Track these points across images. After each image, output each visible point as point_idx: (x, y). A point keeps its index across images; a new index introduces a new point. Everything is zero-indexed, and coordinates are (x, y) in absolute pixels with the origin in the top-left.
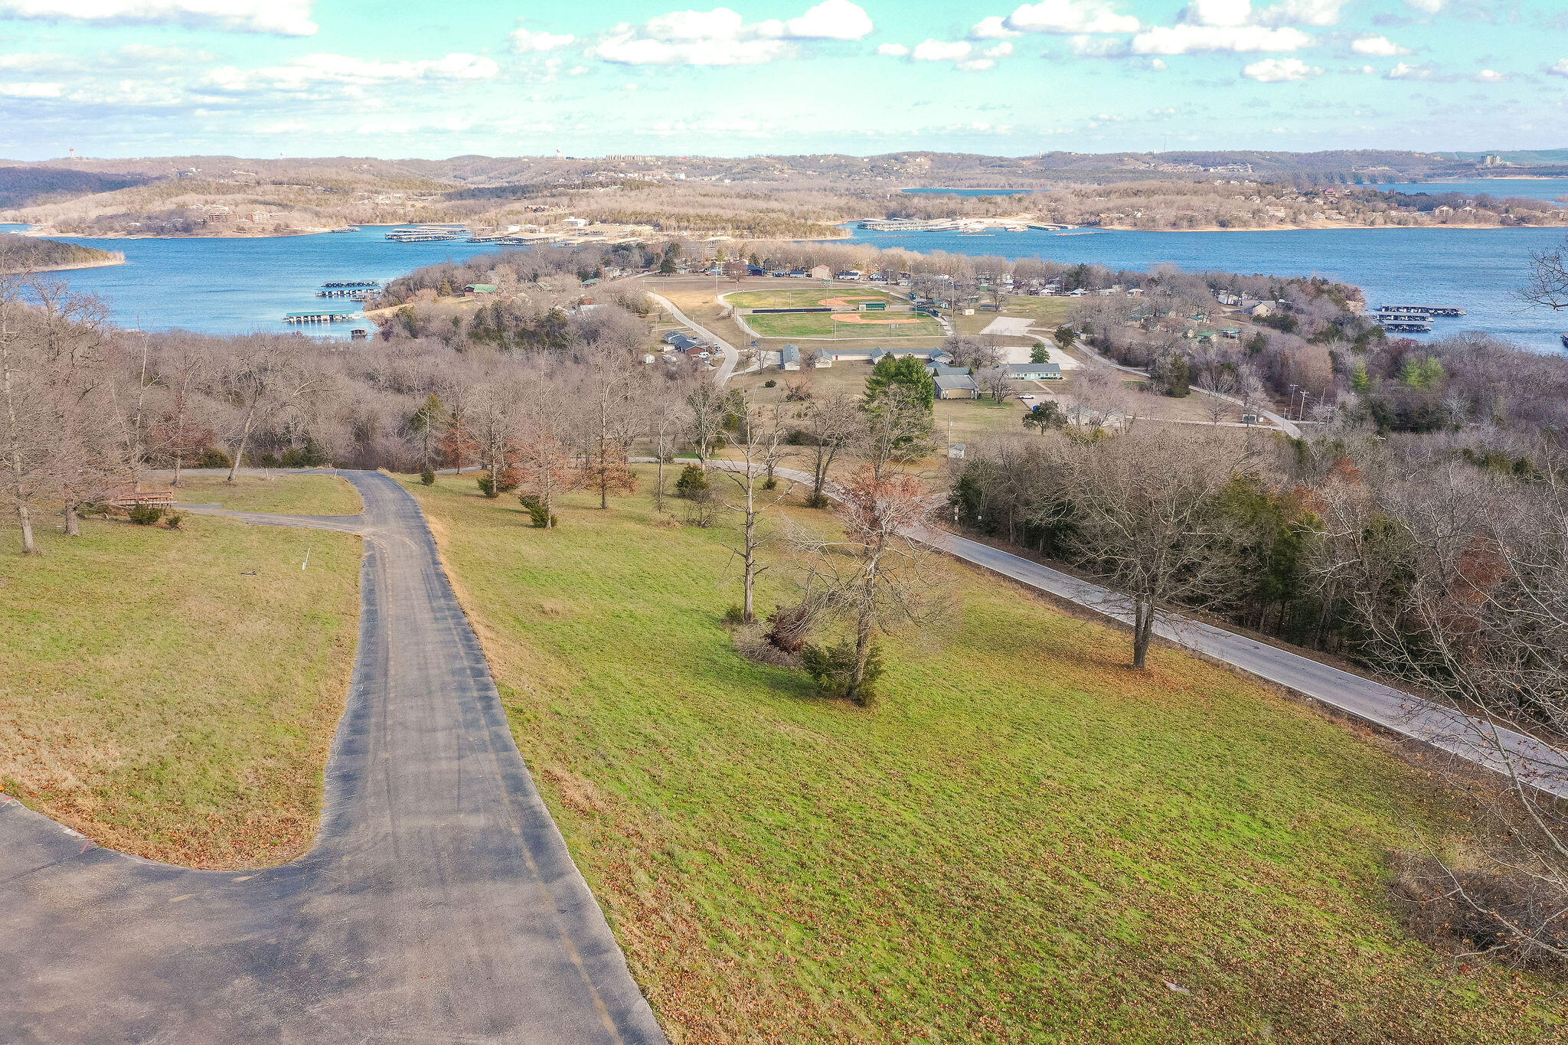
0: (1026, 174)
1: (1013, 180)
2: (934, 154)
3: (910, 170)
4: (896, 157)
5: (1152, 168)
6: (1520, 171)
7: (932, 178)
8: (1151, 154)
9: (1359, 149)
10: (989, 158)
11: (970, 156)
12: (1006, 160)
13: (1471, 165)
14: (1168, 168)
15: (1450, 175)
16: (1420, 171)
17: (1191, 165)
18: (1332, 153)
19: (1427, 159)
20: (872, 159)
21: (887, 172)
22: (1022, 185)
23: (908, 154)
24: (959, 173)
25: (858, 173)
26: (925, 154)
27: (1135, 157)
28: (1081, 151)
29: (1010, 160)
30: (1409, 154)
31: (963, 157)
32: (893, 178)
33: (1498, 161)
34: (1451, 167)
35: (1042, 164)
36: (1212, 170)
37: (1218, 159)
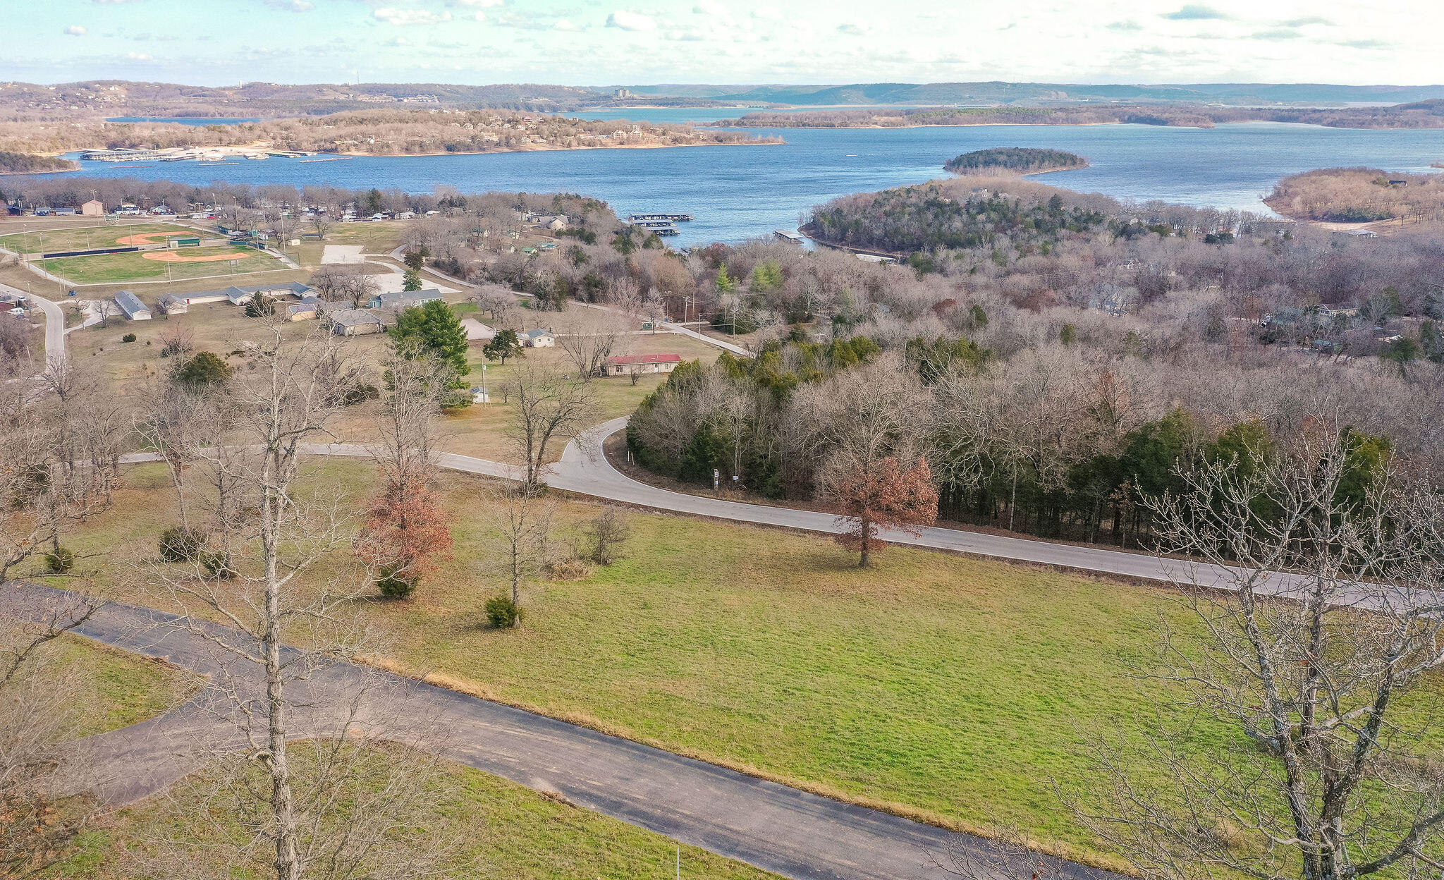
0: (231, 103)
1: (222, 109)
2: (129, 83)
3: (108, 99)
4: (87, 86)
5: (351, 98)
6: (645, 102)
7: (134, 107)
8: (346, 85)
9: (521, 83)
10: (188, 87)
11: (169, 86)
12: (208, 90)
13: (608, 97)
14: (365, 98)
15: (595, 105)
16: (574, 102)
17: (385, 96)
18: (500, 86)
19: (574, 91)
20: (59, 87)
21: (83, 101)
22: (233, 114)
23: (99, 83)
24: (161, 103)
25: (49, 102)
26: (119, 83)
27: (331, 87)
28: (281, 82)
29: (212, 90)
30: (560, 87)
31: (161, 87)
32: (90, 107)
33: (628, 94)
34: (594, 99)
35: (244, 94)
36: (405, 100)
37: (408, 91)
